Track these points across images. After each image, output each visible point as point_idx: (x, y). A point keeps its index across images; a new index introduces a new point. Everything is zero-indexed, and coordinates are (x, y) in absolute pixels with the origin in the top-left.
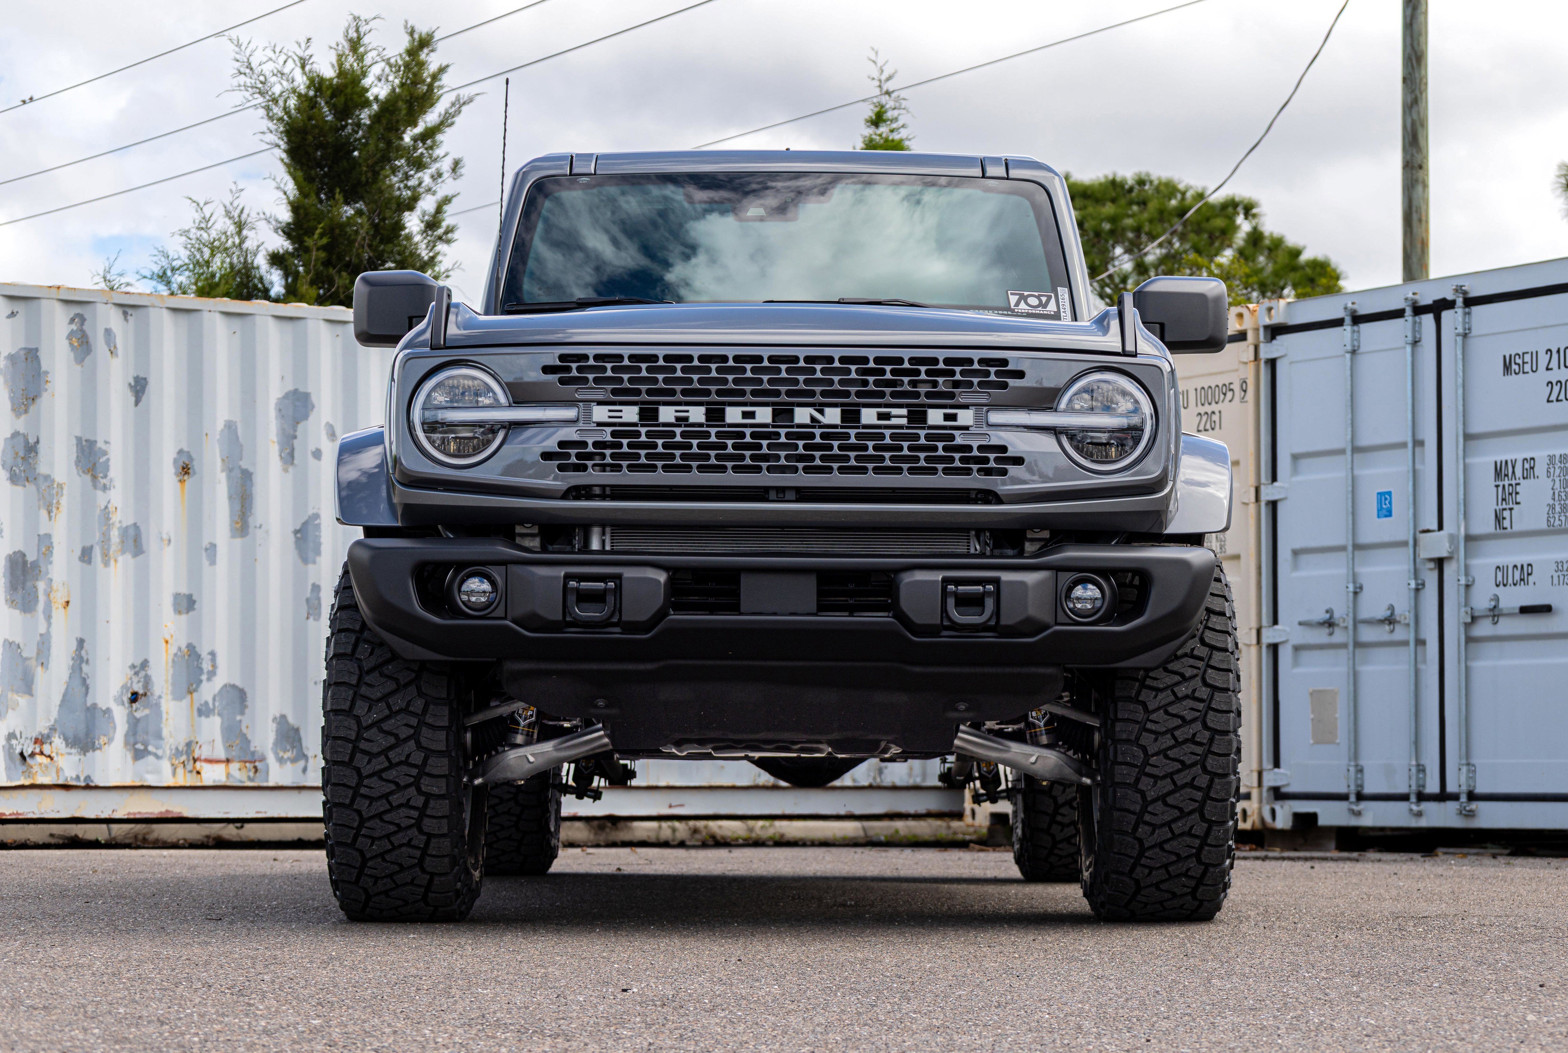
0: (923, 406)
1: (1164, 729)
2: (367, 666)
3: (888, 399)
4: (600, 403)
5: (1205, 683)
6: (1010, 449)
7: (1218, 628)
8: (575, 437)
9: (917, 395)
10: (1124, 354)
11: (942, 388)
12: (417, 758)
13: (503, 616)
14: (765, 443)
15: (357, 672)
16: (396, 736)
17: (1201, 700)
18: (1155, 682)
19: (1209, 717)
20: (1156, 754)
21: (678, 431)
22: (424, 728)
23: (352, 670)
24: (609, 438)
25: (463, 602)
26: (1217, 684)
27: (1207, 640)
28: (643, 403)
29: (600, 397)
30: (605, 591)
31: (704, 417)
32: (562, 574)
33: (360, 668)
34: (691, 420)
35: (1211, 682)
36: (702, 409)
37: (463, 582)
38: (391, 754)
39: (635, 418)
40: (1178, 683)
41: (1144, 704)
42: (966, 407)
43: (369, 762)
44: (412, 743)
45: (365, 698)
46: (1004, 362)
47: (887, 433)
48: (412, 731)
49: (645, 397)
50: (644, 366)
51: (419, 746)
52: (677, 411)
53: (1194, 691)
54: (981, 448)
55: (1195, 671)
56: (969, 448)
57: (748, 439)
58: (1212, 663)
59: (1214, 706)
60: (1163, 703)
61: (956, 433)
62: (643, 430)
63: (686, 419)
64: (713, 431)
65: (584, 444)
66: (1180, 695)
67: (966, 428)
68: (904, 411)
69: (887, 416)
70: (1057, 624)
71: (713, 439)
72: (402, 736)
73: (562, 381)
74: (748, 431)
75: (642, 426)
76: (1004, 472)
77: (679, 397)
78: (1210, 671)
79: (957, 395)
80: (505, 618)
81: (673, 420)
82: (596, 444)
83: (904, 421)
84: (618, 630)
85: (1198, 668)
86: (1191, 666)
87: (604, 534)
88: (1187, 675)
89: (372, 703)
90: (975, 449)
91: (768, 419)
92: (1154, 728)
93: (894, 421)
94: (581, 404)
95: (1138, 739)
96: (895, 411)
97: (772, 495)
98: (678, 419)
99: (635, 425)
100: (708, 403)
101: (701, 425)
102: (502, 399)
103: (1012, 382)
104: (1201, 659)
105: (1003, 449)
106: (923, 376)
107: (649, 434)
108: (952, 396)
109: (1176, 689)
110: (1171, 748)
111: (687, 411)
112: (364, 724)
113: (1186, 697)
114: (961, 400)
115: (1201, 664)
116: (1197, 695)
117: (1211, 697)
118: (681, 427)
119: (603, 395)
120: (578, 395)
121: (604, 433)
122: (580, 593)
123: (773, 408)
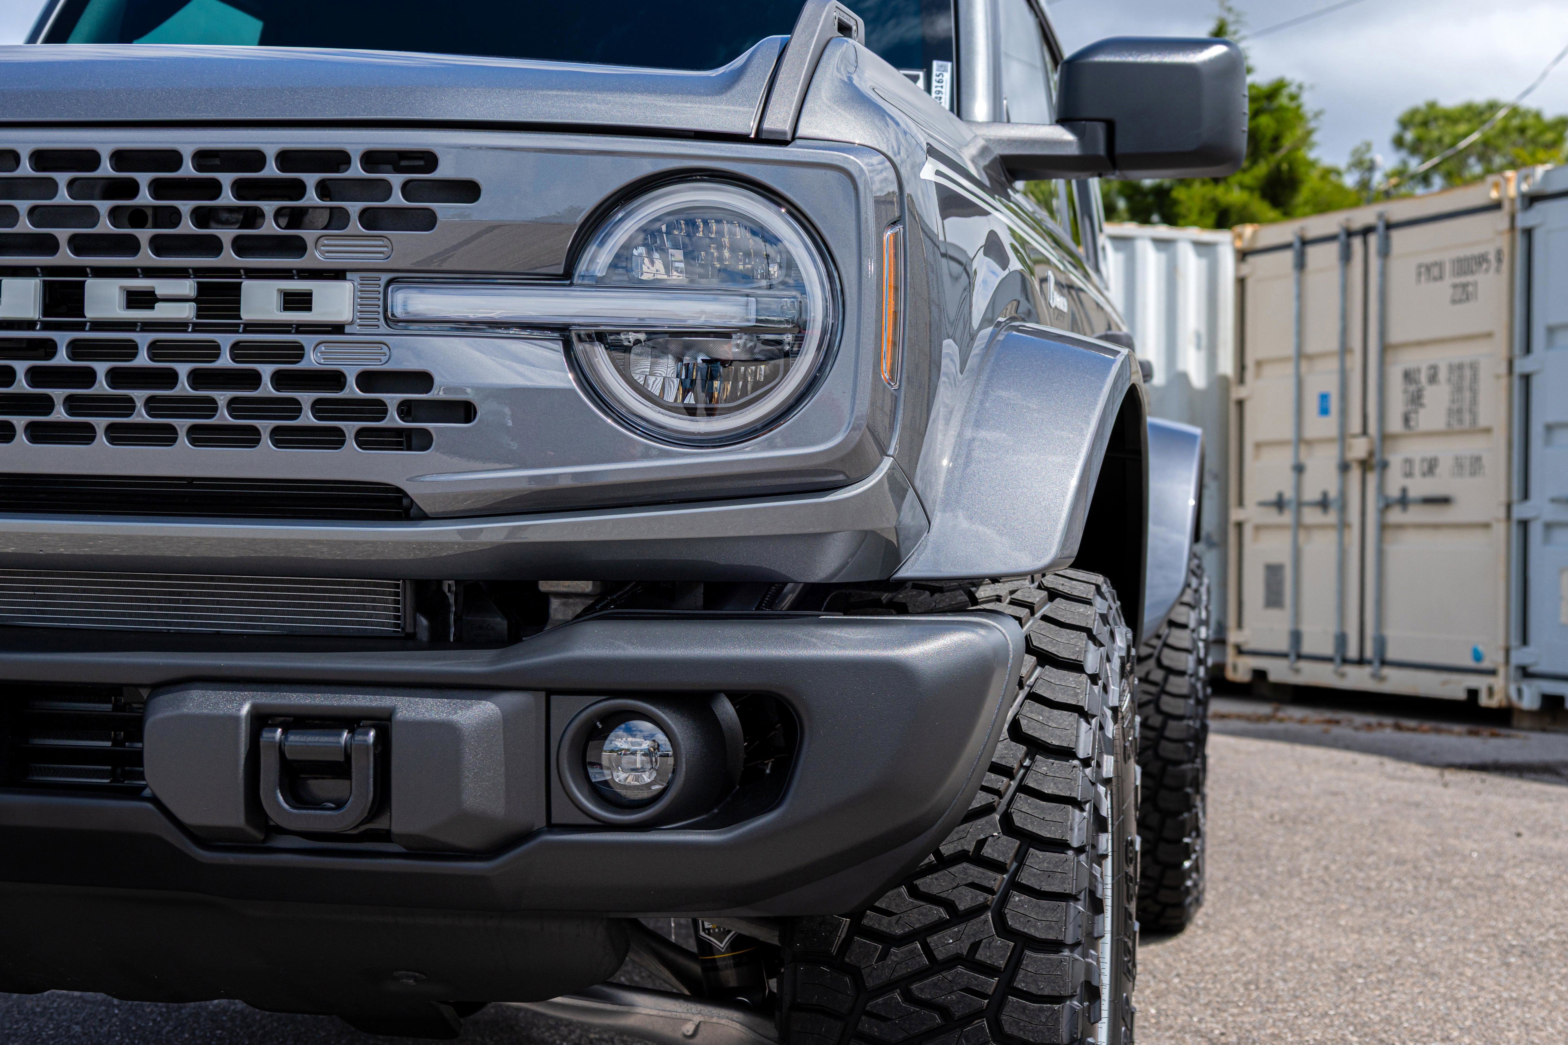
0: (234, 272)
3: (147, 257)
5: (1003, 929)
6: (437, 379)
7: (1048, 790)
9: (213, 246)
10: (761, 138)
11: (270, 227)
17: (989, 970)
18: (886, 919)
19: (1007, 1009)
26: (1032, 932)
27: (1018, 821)
35: (1017, 926)
40: (938, 926)
41: (855, 973)
42: (338, 275)
46: (429, 160)
47: (143, 339)
53: (975, 947)
54: (367, 380)
55: (982, 898)
56: (336, 379)
58: (1025, 878)
59: (1021, 986)
60: (902, 971)
61: (305, 339)
66: (940, 954)
67: (338, 328)
68: (187, 287)
69: (144, 299)
70: (552, 827)
76: (423, 441)
78: (1017, 898)
79: (310, 244)
83: (186, 312)
85: (991, 891)
86: (973, 885)
88: (961, 907)
90: (351, 381)
92: (876, 1032)
93: (162, 312)
96: (162, 287)
103: (445, 210)
104: (998, 867)
105: (424, 380)
106: (227, 198)
108: (298, 247)
109: (933, 940)
113: (955, 960)
114: (316, 258)
115: (997, 881)
116: (981, 955)
117: (1015, 962)
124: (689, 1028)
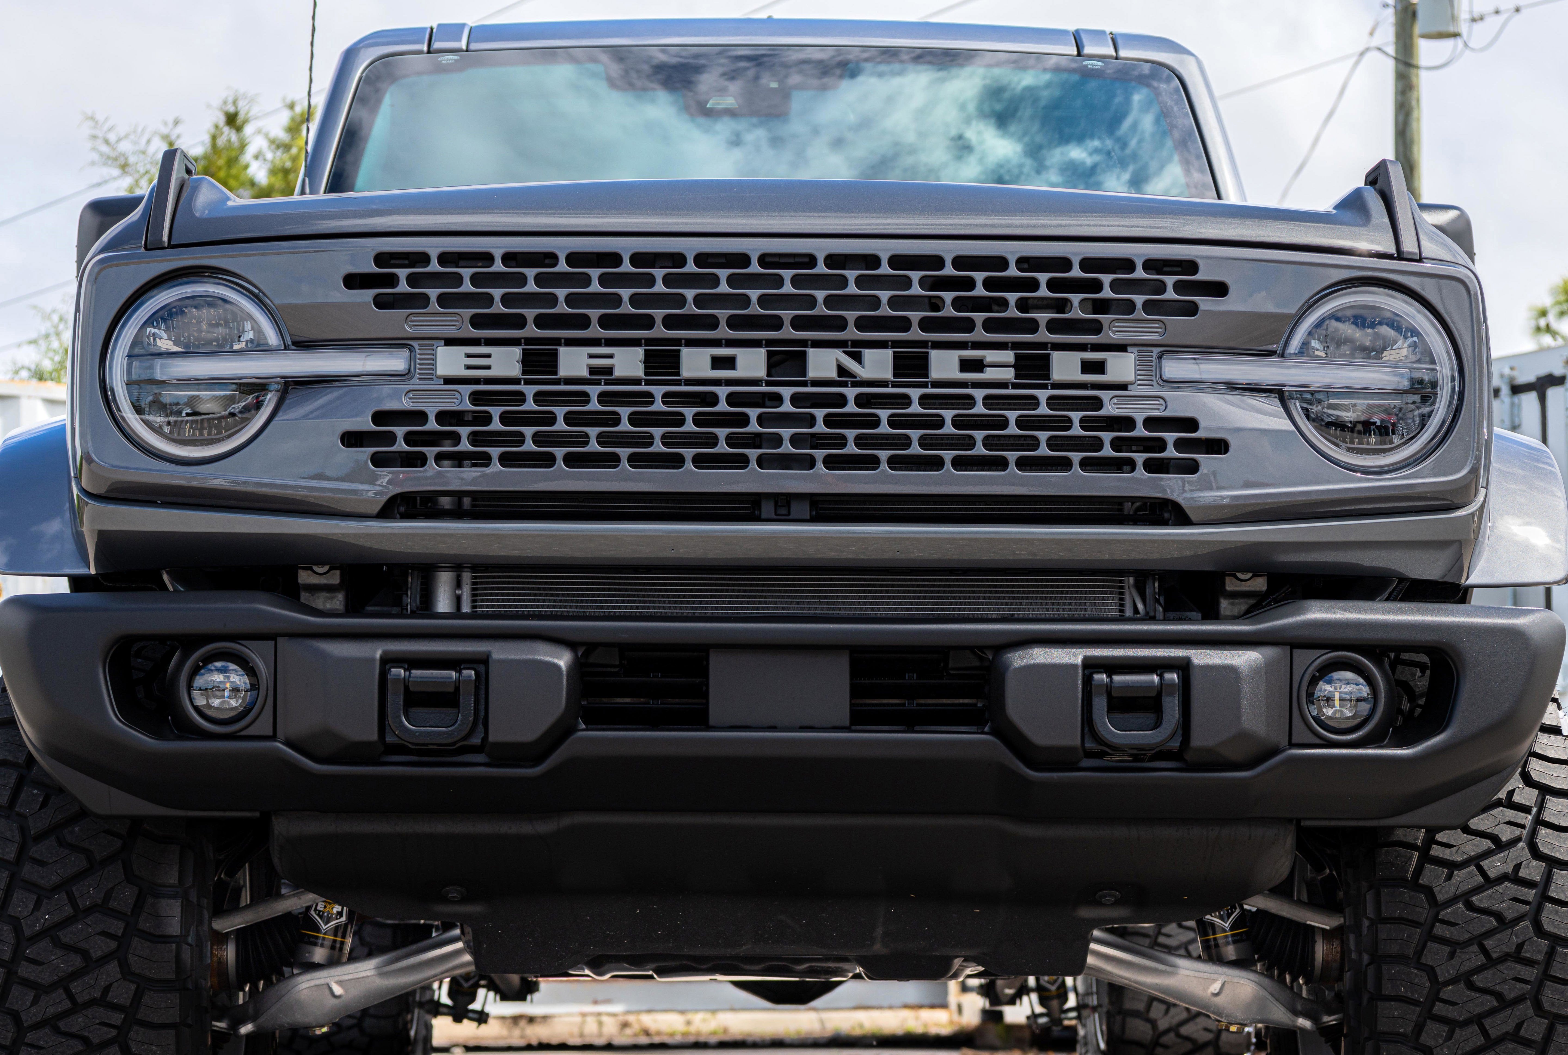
0: (1043, 345)
1: (1467, 936)
2: (36, 826)
3: (980, 334)
4: (450, 342)
5: (1536, 854)
6: (1203, 424)
7: (1552, 754)
8: (405, 404)
9: (1032, 326)
10: (1400, 256)
11: (1077, 313)
12: (122, 993)
13: (271, 733)
14: (753, 413)
15: (18, 838)
16: (85, 954)
17: (1529, 884)
18: (1448, 851)
19: (1545, 913)
20: (1454, 981)
21: (594, 391)
22: (136, 940)
23: (8, 834)
24: (468, 406)
25: (197, 709)
26: (1557, 855)
27: (1535, 776)
28: (529, 341)
29: (451, 331)
30: (457, 685)
31: (641, 366)
32: (378, 654)
33: (23, 830)
34: (618, 373)
35: (1547, 851)
36: (639, 353)
37: (196, 671)
38: (76, 987)
39: (515, 370)
40: (1488, 853)
41: (1429, 892)
42: (1121, 348)
43: (35, 1001)
44: (113, 967)
45: (30, 886)
46: (1191, 266)
47: (979, 394)
48: (113, 945)
49: (531, 330)
50: (531, 273)
51: (127, 972)
52: (591, 356)
53: (1518, 867)
54: (1150, 422)
55: (1517, 831)
56: (1128, 423)
57: (723, 406)
58: (1547, 816)
59: (1553, 895)
60: (1464, 888)
61: (1105, 395)
62: (530, 391)
63: (609, 370)
64: (658, 391)
65: (420, 416)
66: (1492, 874)
67: (1123, 387)
68: (1009, 356)
69: (978, 365)
70: (1292, 745)
71: (659, 406)
72: (96, 954)
73: (381, 303)
74: (722, 392)
75: (528, 382)
76: (1192, 468)
77: (595, 331)
78: (1543, 831)
79: (1105, 326)
80: (273, 737)
81: (584, 373)
82: (443, 417)
83: (1009, 374)
84: (481, 758)
85: (1523, 827)
86: (1510, 823)
87: (458, 584)
88: (1504, 839)
89: (42, 895)
90: (1140, 423)
91: (761, 372)
92: (1447, 934)
93: (990, 374)
94: (415, 344)
95: (1419, 953)
96: (990, 356)
97: (767, 509)
98: (593, 370)
99: (515, 381)
100: (649, 341)
101: (636, 381)
102: (272, 337)
103: (1206, 303)
104: (1526, 809)
105: (1191, 424)
106: (1043, 292)
107: (539, 397)
108: (1096, 328)
109: (1485, 864)
110: (1479, 970)
111: (611, 356)
112: (28, 932)
113: (1503, 878)
114: (1112, 335)
115: (1527, 819)
116: (1523, 873)
117: (1548, 878)
118: (600, 384)
119: (454, 327)
120: (410, 327)
121: (457, 395)
122: (411, 689)
123: (767, 351)
124: (1215, 987)
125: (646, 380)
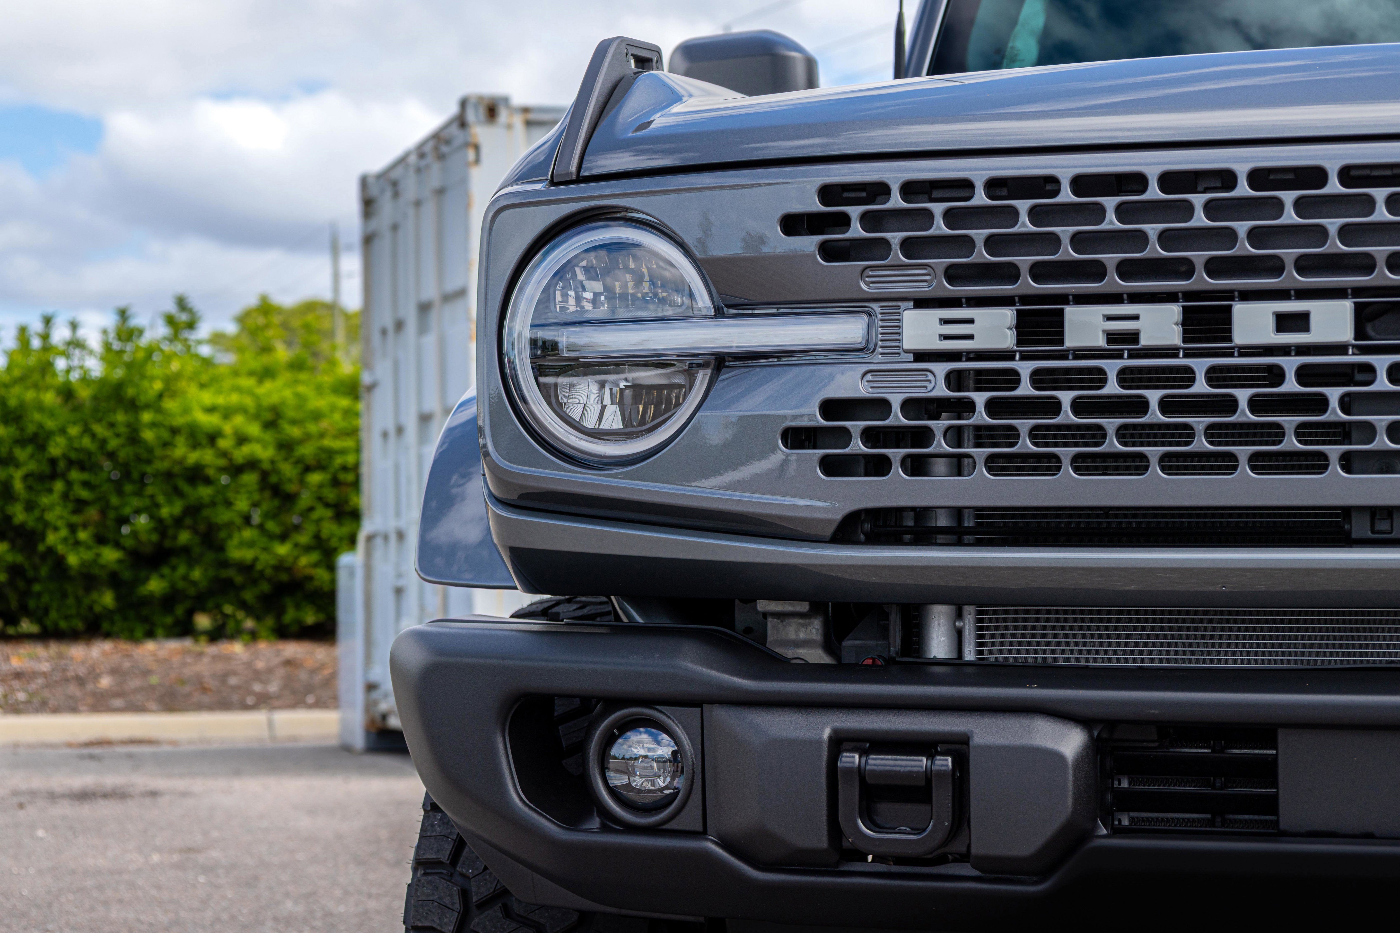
4: (921, 303)
8: (862, 390)
13: (699, 828)
14: (1334, 393)
15: (457, 906)
21: (1112, 367)
23: (447, 901)
24: (941, 391)
25: (613, 791)
28: (1025, 299)
29: (921, 289)
30: (929, 776)
31: (1178, 330)
32: (826, 734)
33: (465, 894)
34: (1145, 341)
36: (1174, 311)
37: (610, 740)
39: (1008, 340)
49: (1028, 285)
50: (1023, 206)
52: (1109, 318)
57: (1291, 385)
62: (1025, 368)
63: (1133, 337)
64: (1200, 366)
65: (882, 406)
71: (1201, 386)
73: (828, 253)
74: (1290, 364)
75: (1025, 357)
77: (1113, 282)
80: (702, 834)
81: (1101, 342)
82: (910, 406)
84: (966, 870)
91: (1346, 334)
94: (876, 307)
97: (1360, 528)
98: (1112, 337)
99: (1007, 355)
100: (1189, 295)
101: (1171, 352)
102: (704, 301)
107: (1038, 378)
111: (1136, 318)
118: (1121, 357)
119: (925, 284)
120: (867, 284)
121: (930, 377)
122: (869, 781)
123: (1355, 303)
125: (1184, 349)
